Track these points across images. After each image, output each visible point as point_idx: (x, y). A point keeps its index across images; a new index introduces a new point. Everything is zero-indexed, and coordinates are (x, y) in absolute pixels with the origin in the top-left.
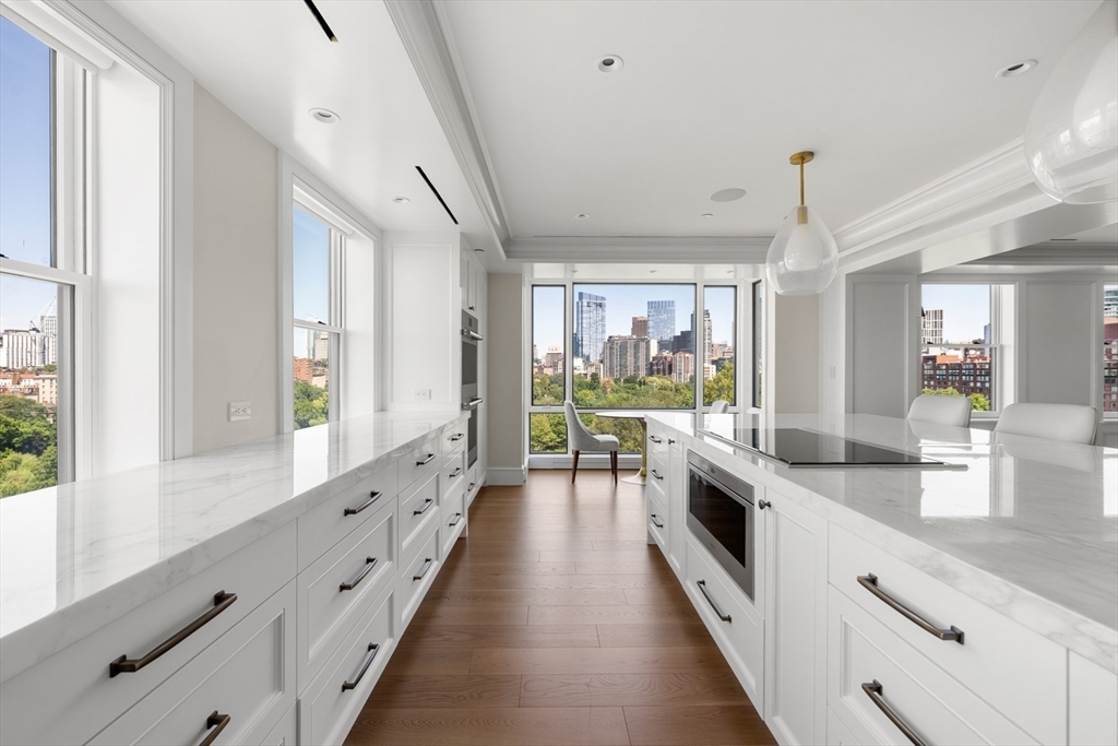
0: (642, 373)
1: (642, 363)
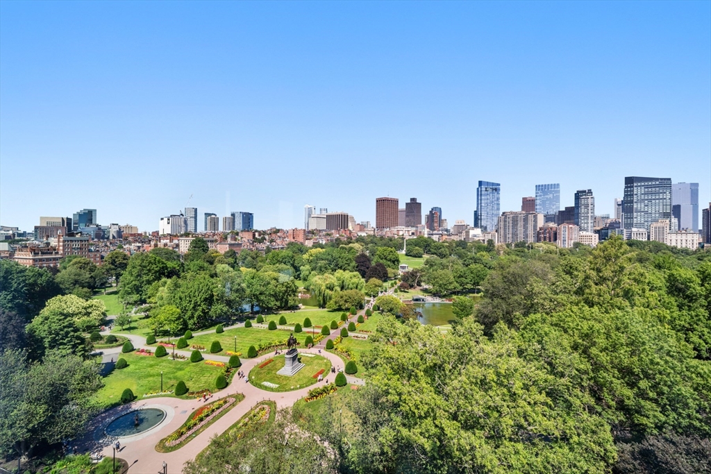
0: (531, 240)
1: (531, 232)
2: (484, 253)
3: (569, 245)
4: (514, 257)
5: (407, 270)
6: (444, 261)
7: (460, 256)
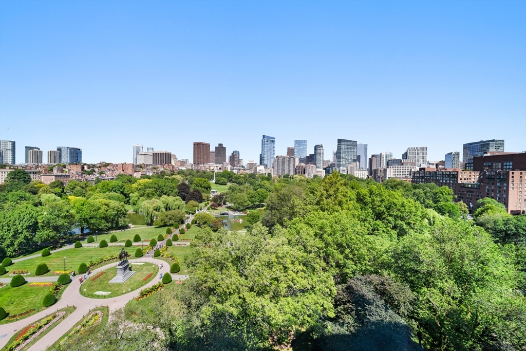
0: (292, 173)
1: (292, 169)
2: (266, 182)
3: (311, 176)
4: (283, 184)
5: (216, 194)
6: (241, 187)
7: (251, 184)
